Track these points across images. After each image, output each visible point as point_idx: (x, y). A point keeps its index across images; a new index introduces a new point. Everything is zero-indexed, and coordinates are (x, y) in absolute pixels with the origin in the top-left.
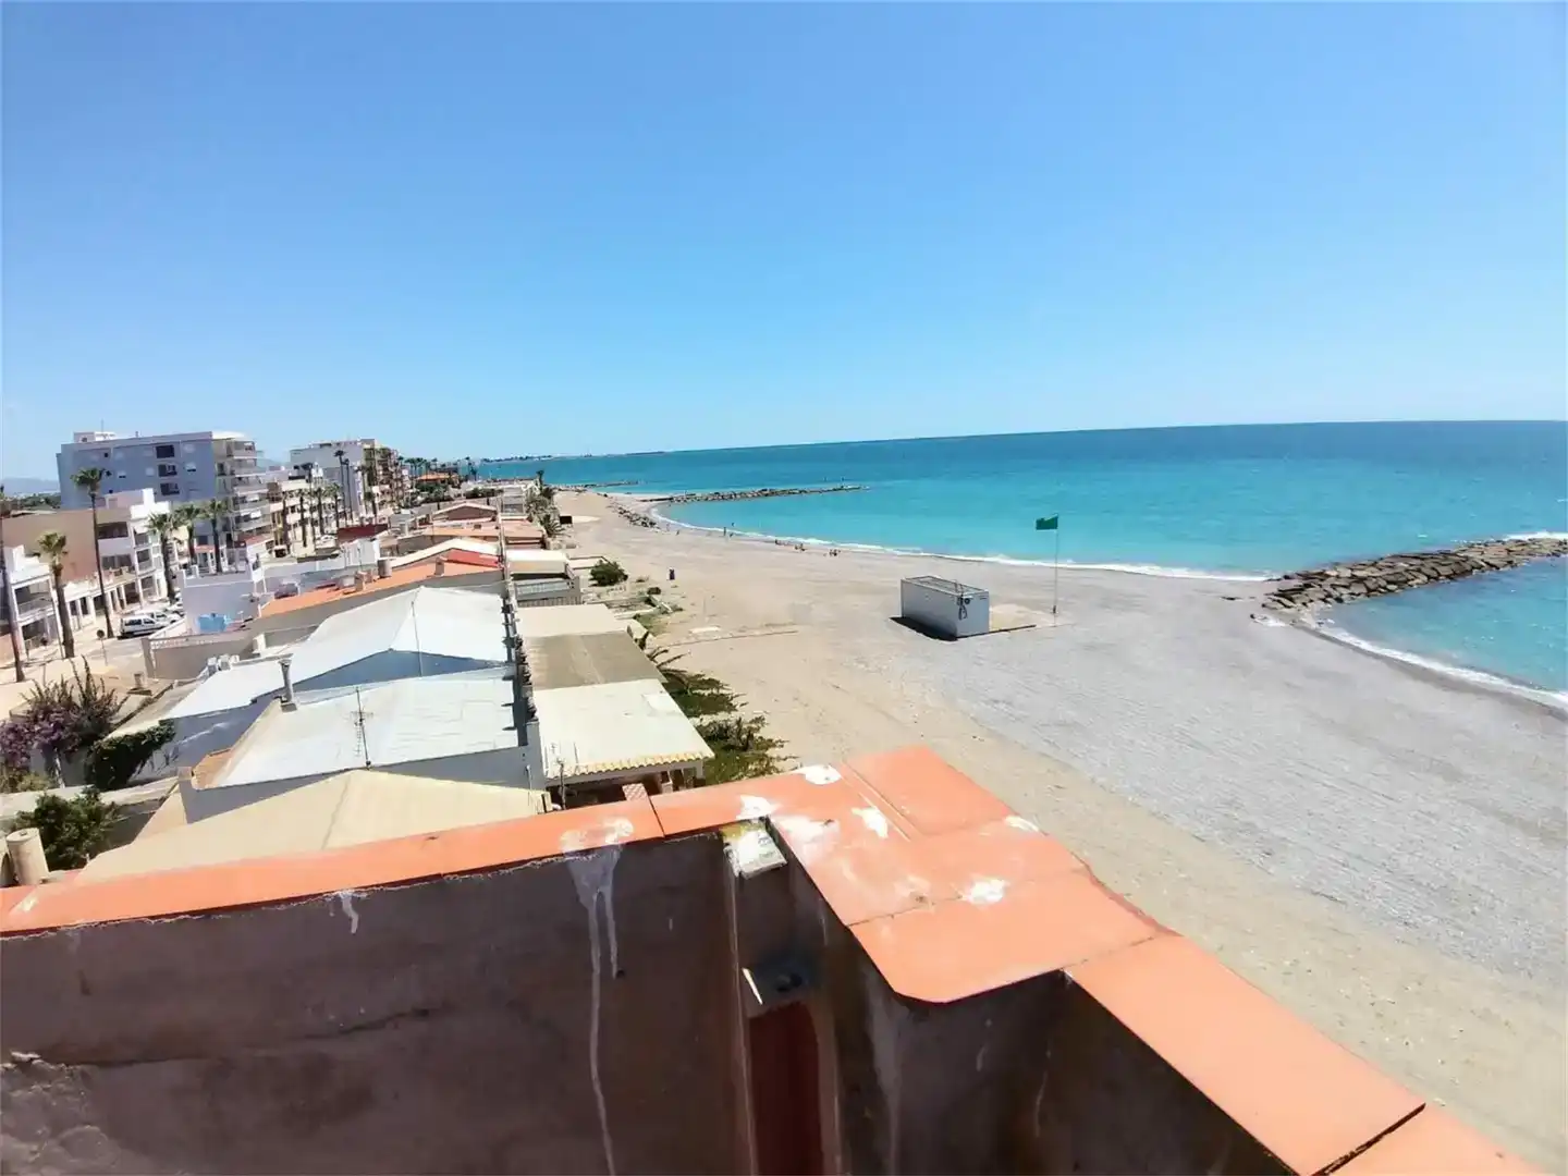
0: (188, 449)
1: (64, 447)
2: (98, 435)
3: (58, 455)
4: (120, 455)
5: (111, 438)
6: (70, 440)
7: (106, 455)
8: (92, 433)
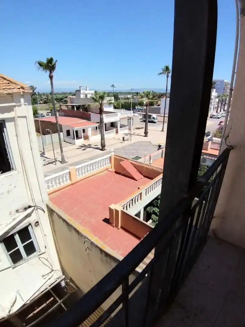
0: (218, 83)
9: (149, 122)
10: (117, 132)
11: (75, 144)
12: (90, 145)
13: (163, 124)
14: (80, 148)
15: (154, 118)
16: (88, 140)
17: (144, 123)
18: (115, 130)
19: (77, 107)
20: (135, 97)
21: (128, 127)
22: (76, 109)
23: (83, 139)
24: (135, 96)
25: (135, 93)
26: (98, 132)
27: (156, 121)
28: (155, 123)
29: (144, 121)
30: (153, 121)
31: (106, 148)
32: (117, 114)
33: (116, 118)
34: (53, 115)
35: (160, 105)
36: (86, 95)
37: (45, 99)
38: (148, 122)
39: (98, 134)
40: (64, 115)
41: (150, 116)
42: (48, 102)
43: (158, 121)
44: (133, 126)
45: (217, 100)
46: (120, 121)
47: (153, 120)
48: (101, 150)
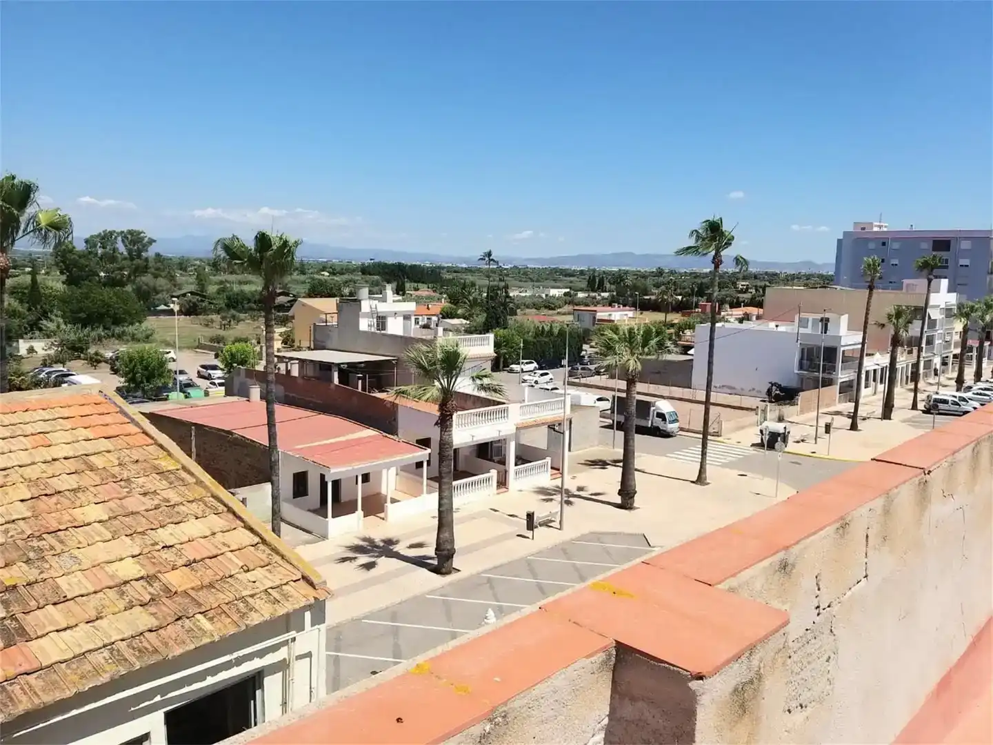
0: (965, 245)
1: (845, 233)
2: (876, 226)
3: (839, 241)
4: (896, 246)
5: (885, 229)
6: (851, 229)
7: (884, 244)
8: (872, 223)
9: (642, 430)
10: (502, 483)
11: (324, 537)
12: (390, 542)
13: (704, 446)
14: (351, 555)
15: (661, 416)
16: (382, 515)
17: (620, 435)
18: (493, 473)
19: (341, 372)
20: (581, 295)
21: (548, 460)
22: (336, 381)
23: (360, 512)
24: (582, 290)
25: (582, 272)
26: (425, 483)
27: (671, 427)
28: (667, 435)
29: (620, 427)
30: (658, 428)
31: (456, 562)
32: (505, 411)
33: (500, 427)
34: (236, 391)
35: (690, 347)
36: (382, 321)
37: (192, 293)
38: (637, 432)
39: (422, 493)
40: (286, 396)
41: (644, 408)
42: (205, 311)
43: (682, 429)
44: (570, 450)
45: (959, 326)
46: (517, 436)
47: (658, 422)
48: (436, 570)
